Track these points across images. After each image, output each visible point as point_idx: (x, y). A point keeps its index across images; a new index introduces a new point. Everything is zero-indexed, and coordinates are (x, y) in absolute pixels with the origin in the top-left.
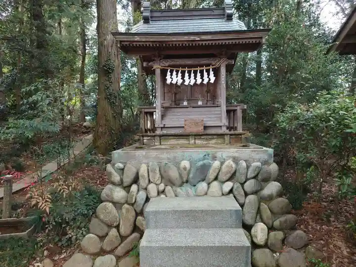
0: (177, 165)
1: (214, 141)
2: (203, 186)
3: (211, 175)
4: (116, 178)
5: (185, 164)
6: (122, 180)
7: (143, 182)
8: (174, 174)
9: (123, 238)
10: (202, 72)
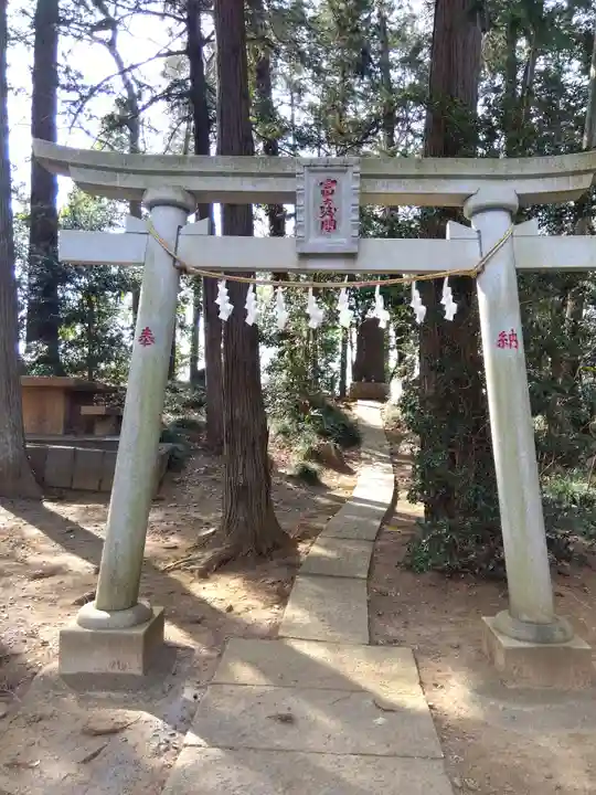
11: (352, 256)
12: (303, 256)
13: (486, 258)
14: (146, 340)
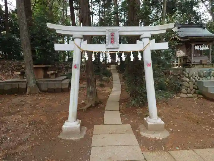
0: (203, 72)
1: (209, 66)
2: (209, 77)
3: (211, 74)
4: (187, 75)
5: (205, 71)
6: (188, 76)
7: (194, 77)
8: (202, 74)
9: (191, 90)
10: (200, 46)
11: (118, 48)
13: (145, 48)
14: (75, 67)
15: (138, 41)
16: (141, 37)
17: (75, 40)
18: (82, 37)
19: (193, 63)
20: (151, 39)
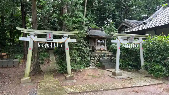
6: (94, 57)
12: (47, 41)
13: (65, 41)
14: (30, 49)
15: (62, 38)
16: (64, 36)
17: (31, 36)
18: (34, 34)
19: (96, 50)
20: (68, 37)
